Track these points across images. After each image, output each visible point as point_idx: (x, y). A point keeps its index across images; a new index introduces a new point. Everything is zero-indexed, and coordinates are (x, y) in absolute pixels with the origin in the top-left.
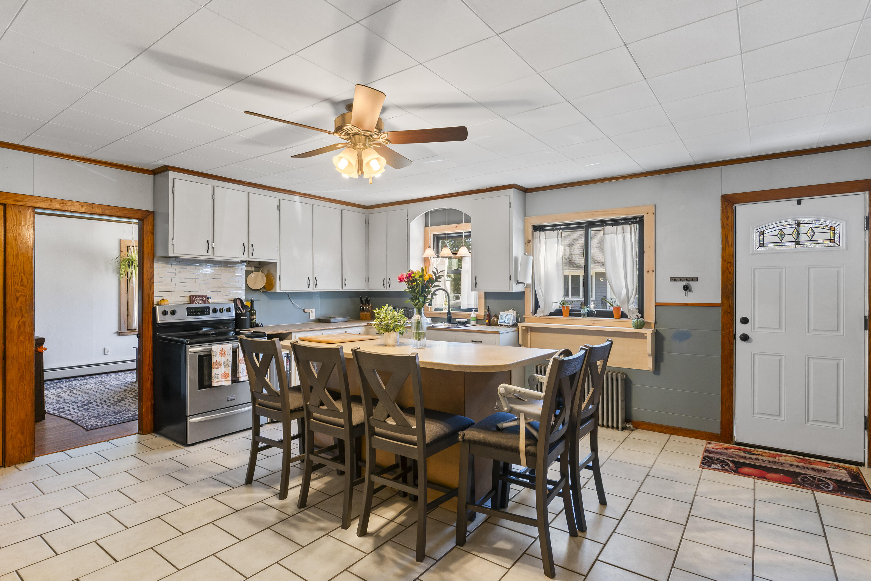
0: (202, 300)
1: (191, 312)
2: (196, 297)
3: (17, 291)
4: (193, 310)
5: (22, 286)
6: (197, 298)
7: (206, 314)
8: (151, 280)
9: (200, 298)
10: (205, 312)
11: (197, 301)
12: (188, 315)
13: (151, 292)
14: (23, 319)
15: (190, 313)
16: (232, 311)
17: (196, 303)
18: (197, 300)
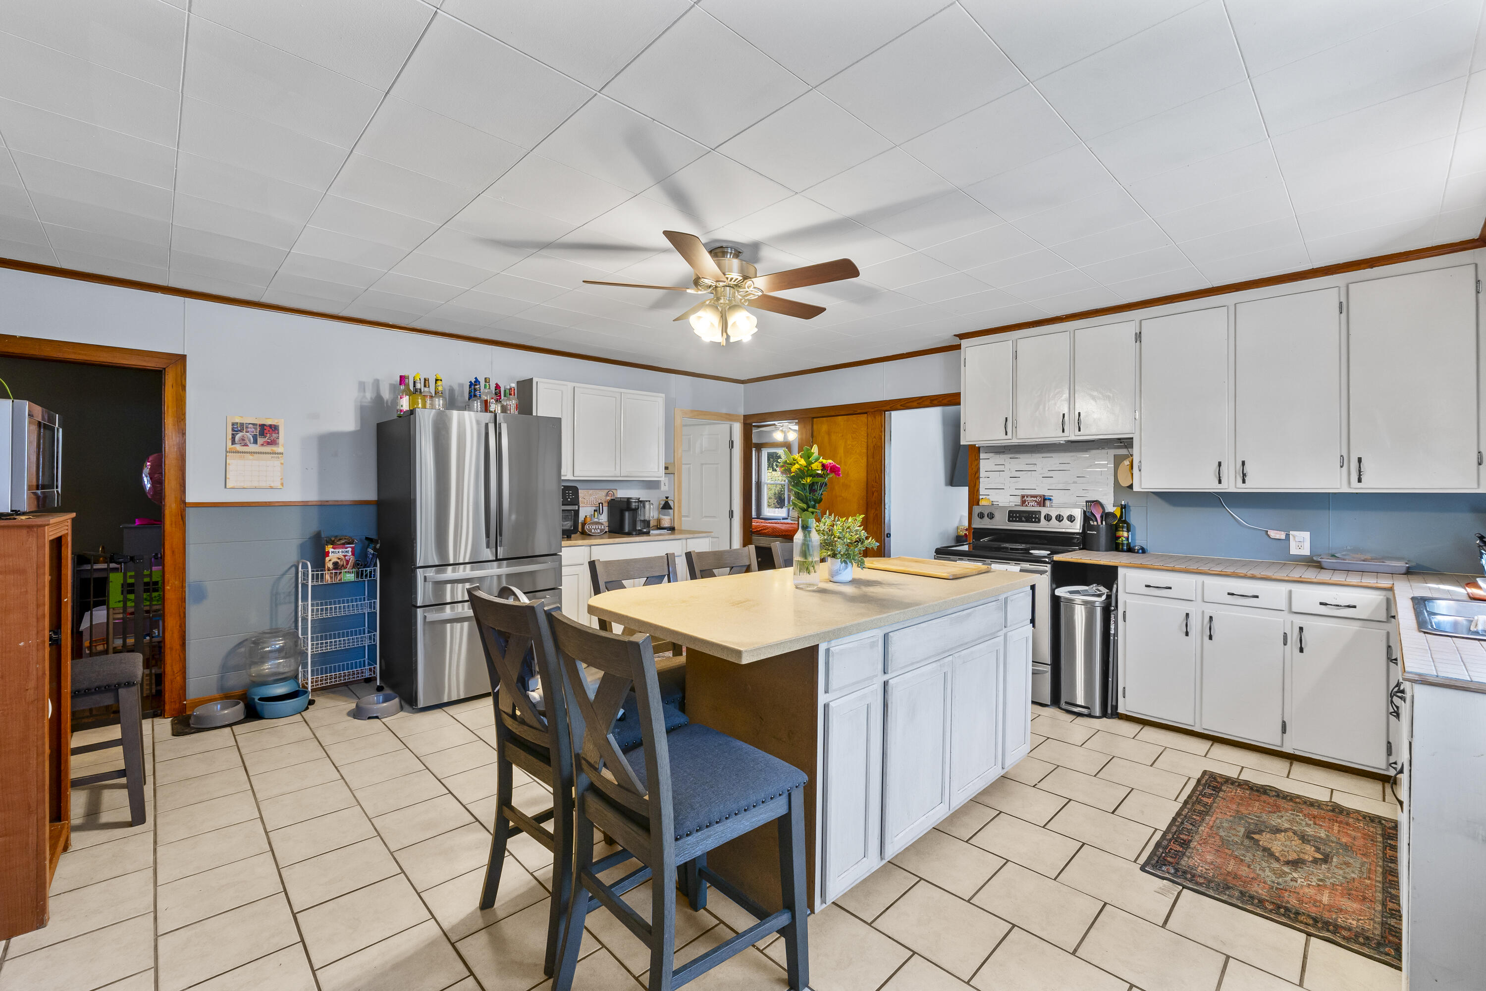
0: (1036, 501)
1: (1014, 516)
2: (1027, 497)
3: (873, 487)
4: (1016, 515)
5: (876, 482)
6: (1029, 499)
7: (1035, 522)
8: (976, 474)
9: (1033, 499)
10: (1034, 518)
11: (1028, 503)
12: (1009, 520)
13: (976, 489)
14: (877, 512)
15: (1013, 519)
16: (1077, 521)
17: (1027, 506)
18: (1029, 501)
